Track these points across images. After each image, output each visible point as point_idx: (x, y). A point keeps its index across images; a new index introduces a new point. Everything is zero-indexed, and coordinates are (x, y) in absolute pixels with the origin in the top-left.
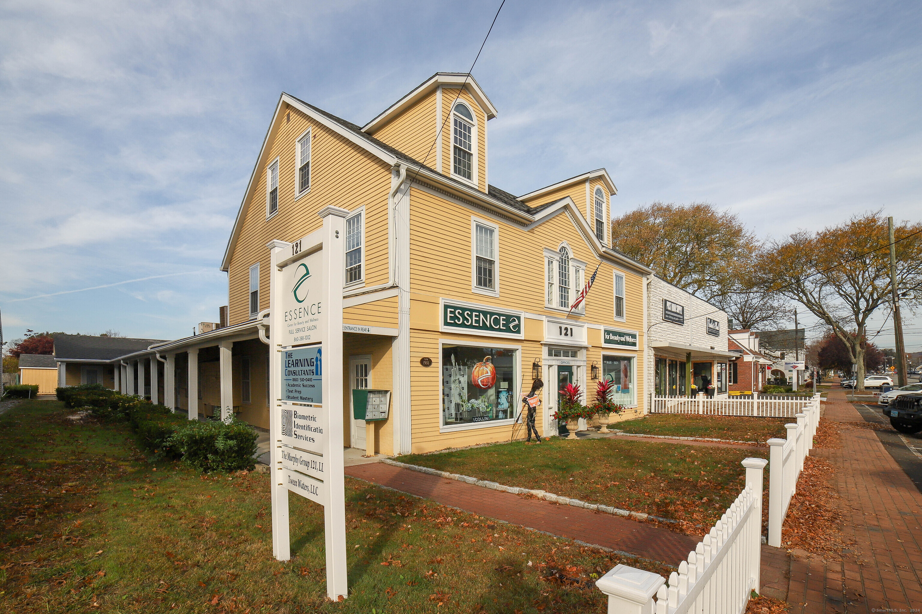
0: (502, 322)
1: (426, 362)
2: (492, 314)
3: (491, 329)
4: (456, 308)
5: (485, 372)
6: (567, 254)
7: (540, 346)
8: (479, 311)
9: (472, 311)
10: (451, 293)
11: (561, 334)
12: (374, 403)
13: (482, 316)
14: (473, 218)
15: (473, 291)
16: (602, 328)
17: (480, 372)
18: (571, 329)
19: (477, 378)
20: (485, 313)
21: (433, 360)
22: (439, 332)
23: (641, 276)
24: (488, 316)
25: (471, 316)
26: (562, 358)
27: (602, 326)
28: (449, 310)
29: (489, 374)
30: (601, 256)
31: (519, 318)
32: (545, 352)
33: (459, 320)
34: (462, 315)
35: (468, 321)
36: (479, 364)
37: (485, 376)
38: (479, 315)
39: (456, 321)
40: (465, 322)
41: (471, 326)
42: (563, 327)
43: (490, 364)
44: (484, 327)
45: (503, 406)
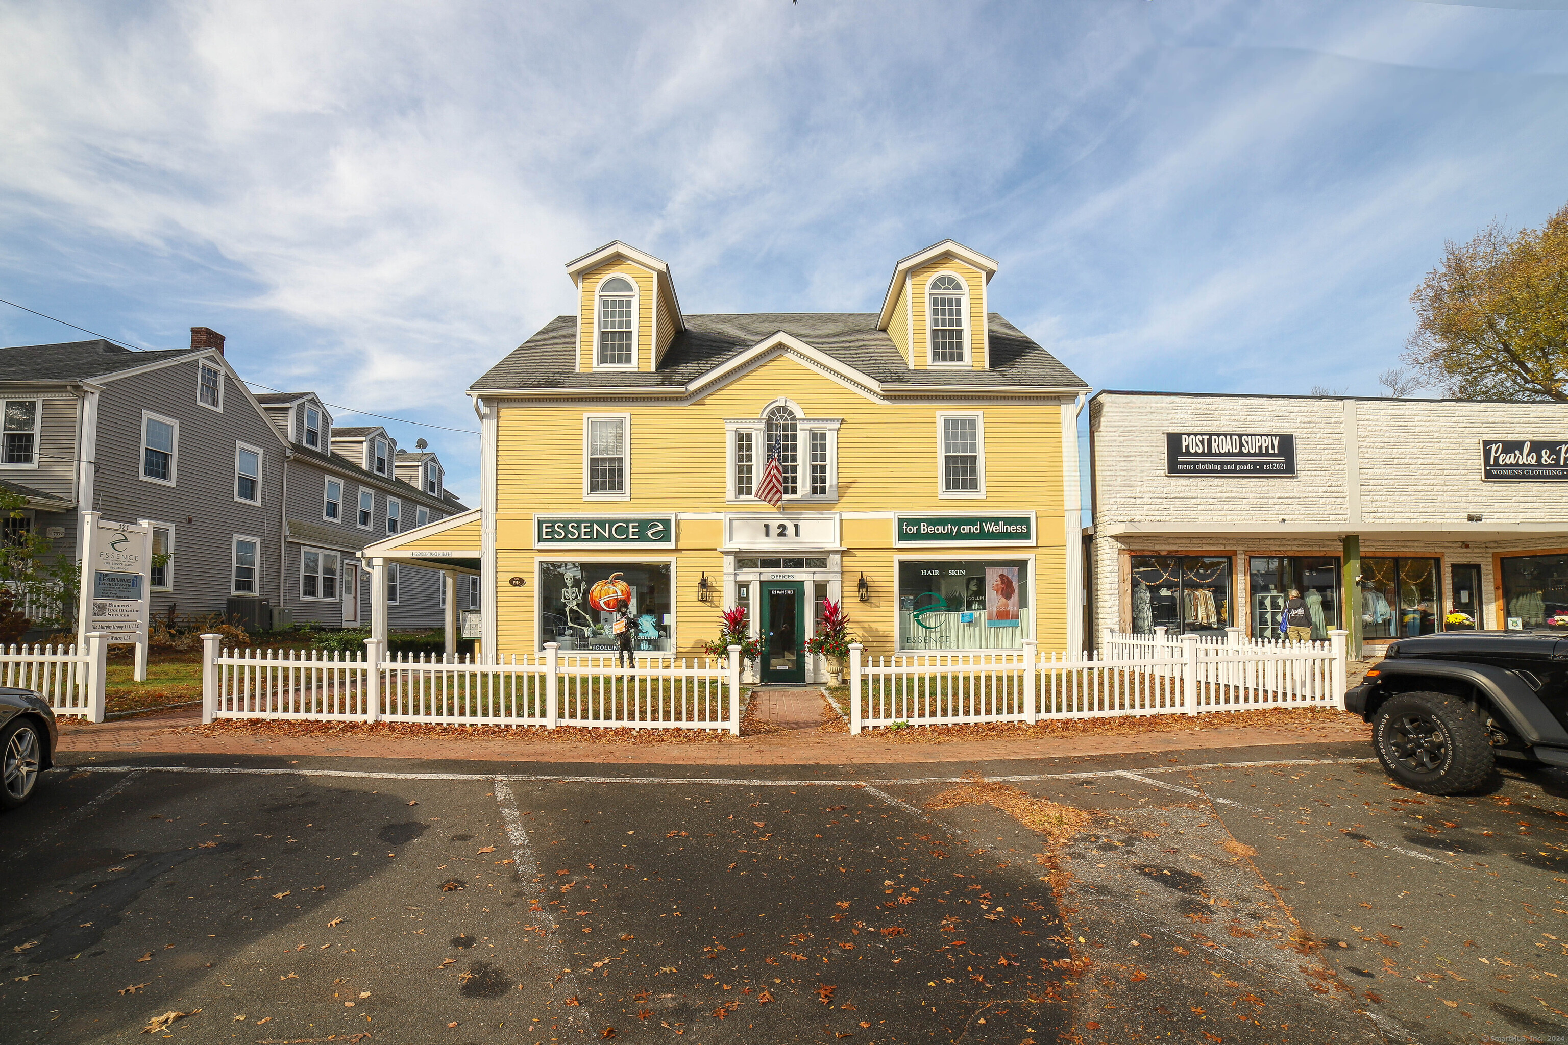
0: (631, 530)
1: (517, 582)
2: (612, 522)
3: (611, 539)
4: (554, 522)
5: (611, 592)
6: (791, 413)
7: (717, 555)
8: (592, 522)
9: (579, 522)
10: (551, 506)
11: (768, 535)
13: (595, 526)
14: (588, 415)
15: (585, 499)
16: (892, 516)
17: (603, 592)
18: (796, 526)
19: (597, 600)
20: (601, 523)
21: (526, 579)
22: (531, 550)
23: (1054, 403)
24: (607, 525)
25: (578, 528)
26: (782, 570)
27: (893, 513)
28: (544, 525)
29: (620, 594)
30: (885, 397)
31: (666, 522)
32: (729, 562)
33: (560, 534)
34: (565, 528)
35: (573, 534)
36: (600, 582)
37: (611, 596)
38: (592, 526)
39: (556, 536)
40: (569, 536)
41: (578, 539)
42: (774, 525)
43: (621, 582)
44: (600, 538)
45: (647, 635)
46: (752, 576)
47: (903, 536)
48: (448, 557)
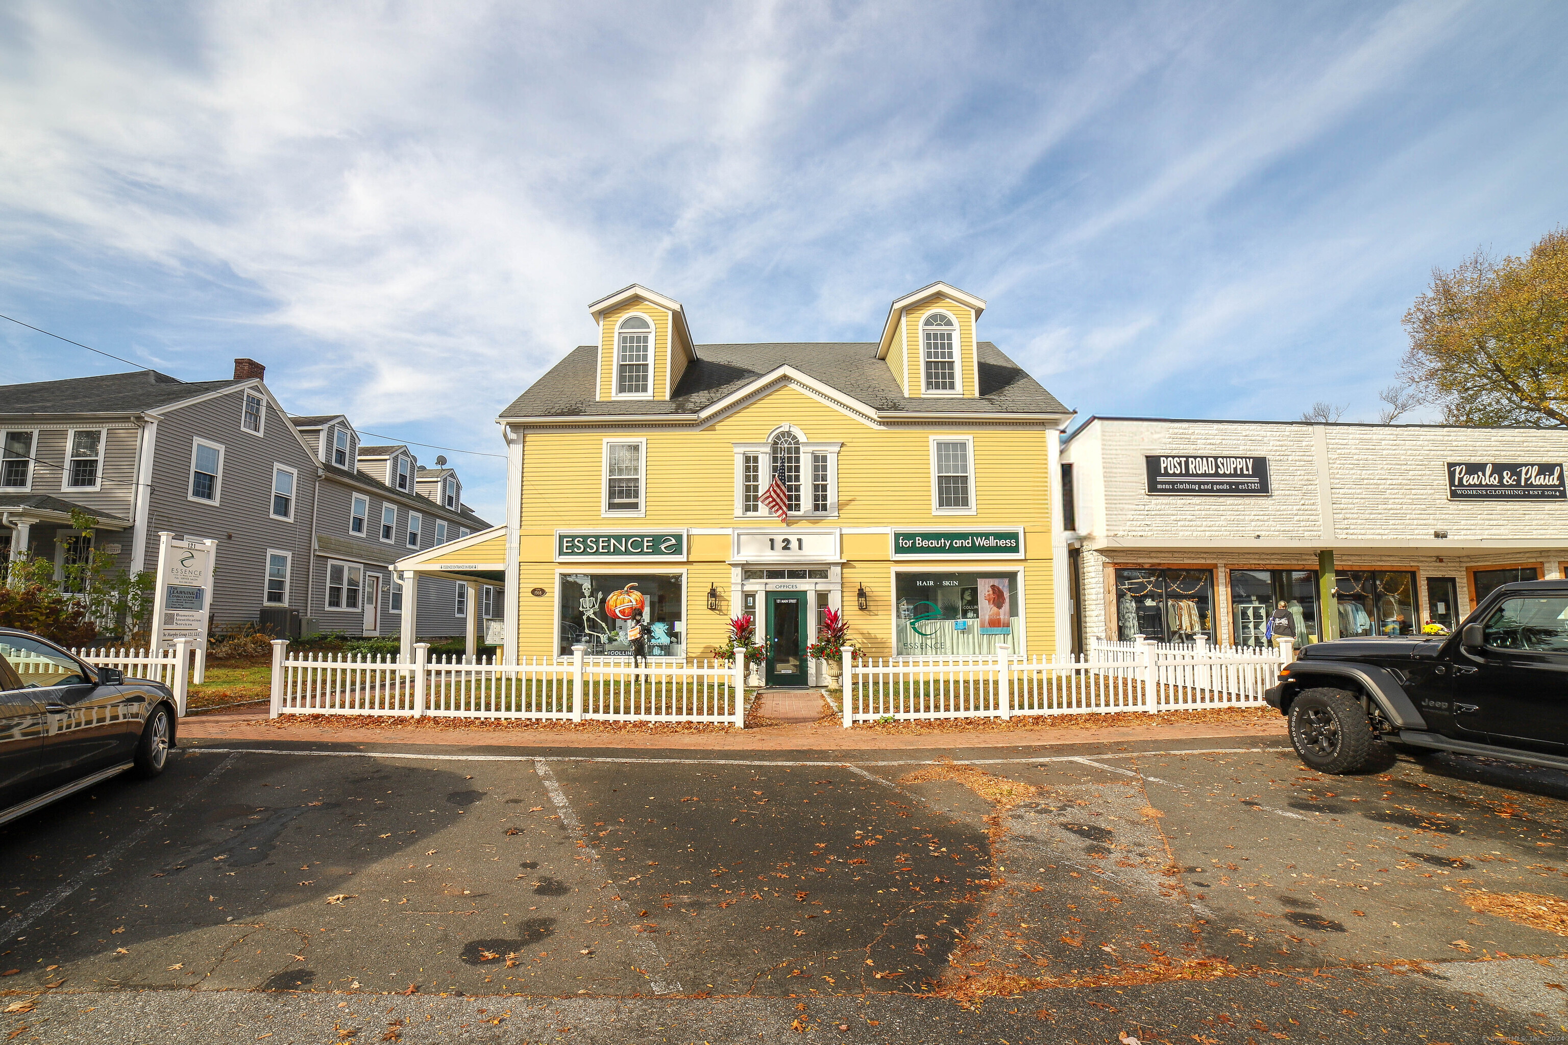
0: (646, 544)
1: (538, 592)
2: (628, 537)
3: (627, 552)
4: (574, 537)
5: (626, 601)
6: (794, 438)
7: (726, 567)
8: (609, 537)
9: (597, 537)
10: (572, 522)
11: (773, 549)
13: (612, 541)
14: (607, 439)
15: (602, 516)
16: (889, 531)
17: (618, 601)
18: (800, 540)
19: (613, 608)
20: (618, 538)
21: (546, 590)
22: (552, 562)
23: (1038, 428)
24: (624, 539)
25: (597, 542)
26: (786, 580)
27: (889, 528)
28: (565, 540)
29: (634, 603)
30: (884, 424)
31: (679, 537)
32: (737, 573)
33: (579, 548)
34: (584, 542)
35: (592, 548)
36: (616, 593)
37: (626, 605)
38: (609, 540)
39: (575, 549)
40: (588, 549)
41: (596, 553)
42: (779, 539)
43: (636, 592)
44: (617, 552)
45: (659, 641)
46: (758, 586)
47: (899, 550)
48: (474, 569)
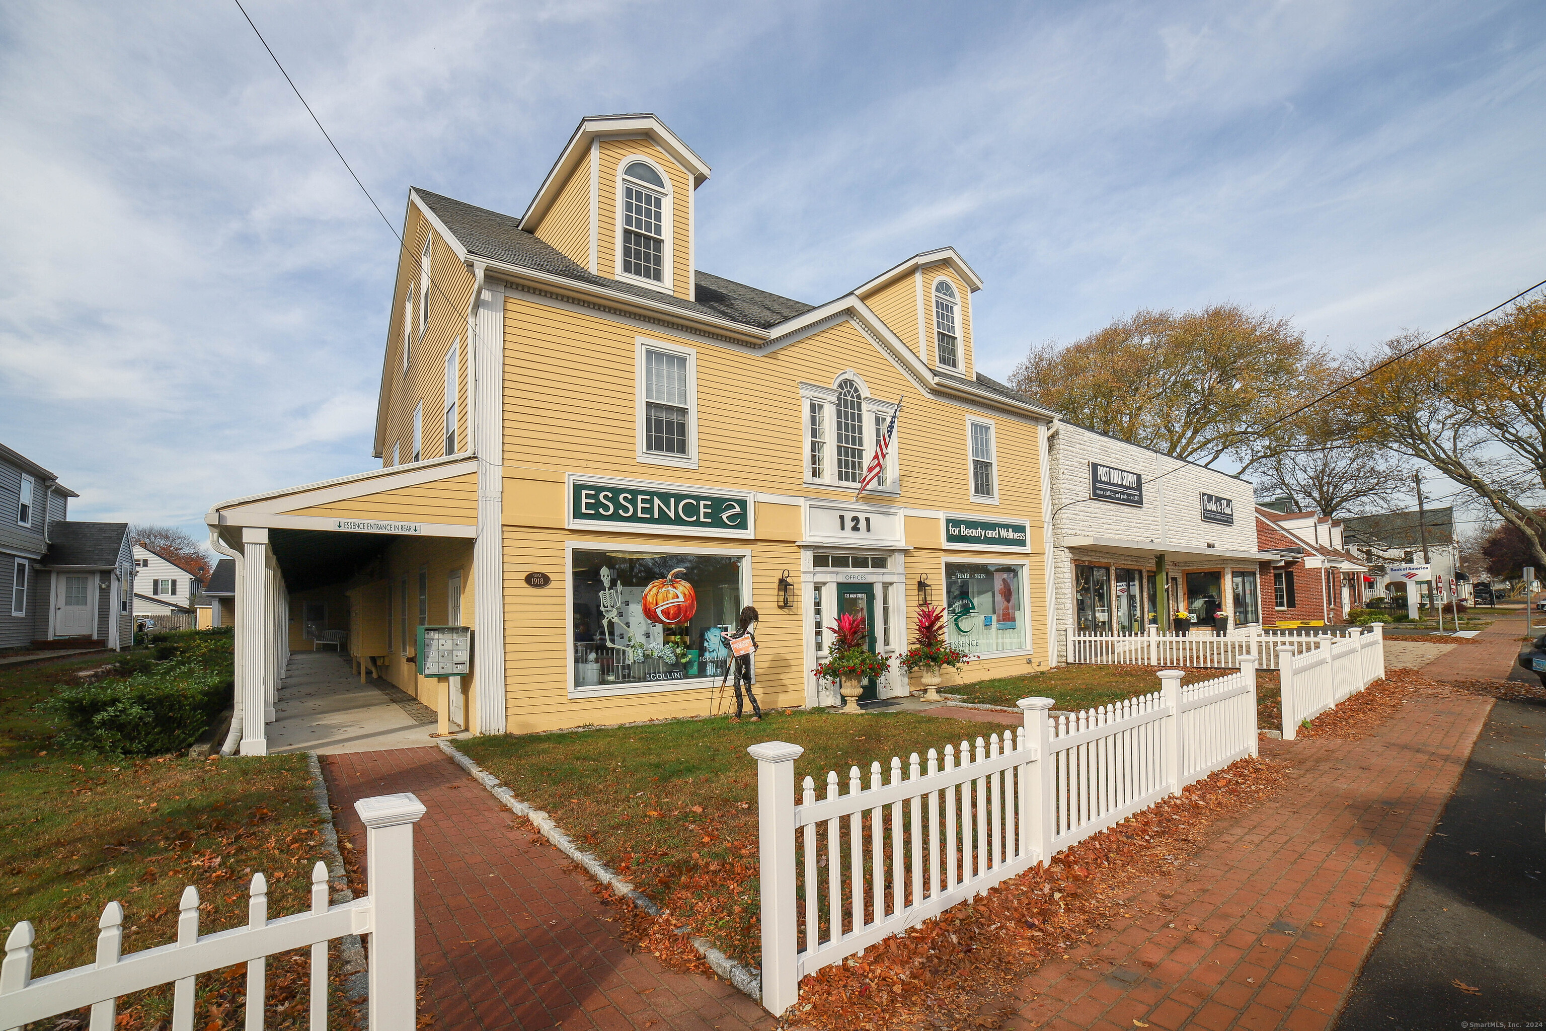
0: (702, 510)
1: (537, 580)
2: (679, 497)
3: (678, 521)
4: (599, 489)
5: (670, 596)
6: (856, 390)
7: (797, 549)
8: (652, 494)
9: (635, 493)
10: (591, 464)
11: (843, 528)
12: (441, 648)
13: (657, 501)
14: (639, 339)
15: (639, 460)
16: (942, 516)
17: (660, 597)
18: (868, 520)
19: (653, 607)
20: (665, 497)
21: (552, 576)
22: (564, 529)
23: (1033, 423)
24: (672, 500)
25: (633, 502)
27: (941, 513)
28: (584, 492)
29: (681, 599)
30: (934, 392)
31: (743, 504)
32: (807, 558)
33: (607, 508)
34: (614, 500)
35: (626, 510)
36: (657, 582)
37: (671, 603)
38: (651, 501)
39: (601, 510)
40: (621, 512)
41: (634, 519)
42: (848, 516)
43: (683, 582)
44: (663, 519)
45: (714, 654)
46: (832, 577)
47: (951, 538)
48: (412, 533)
